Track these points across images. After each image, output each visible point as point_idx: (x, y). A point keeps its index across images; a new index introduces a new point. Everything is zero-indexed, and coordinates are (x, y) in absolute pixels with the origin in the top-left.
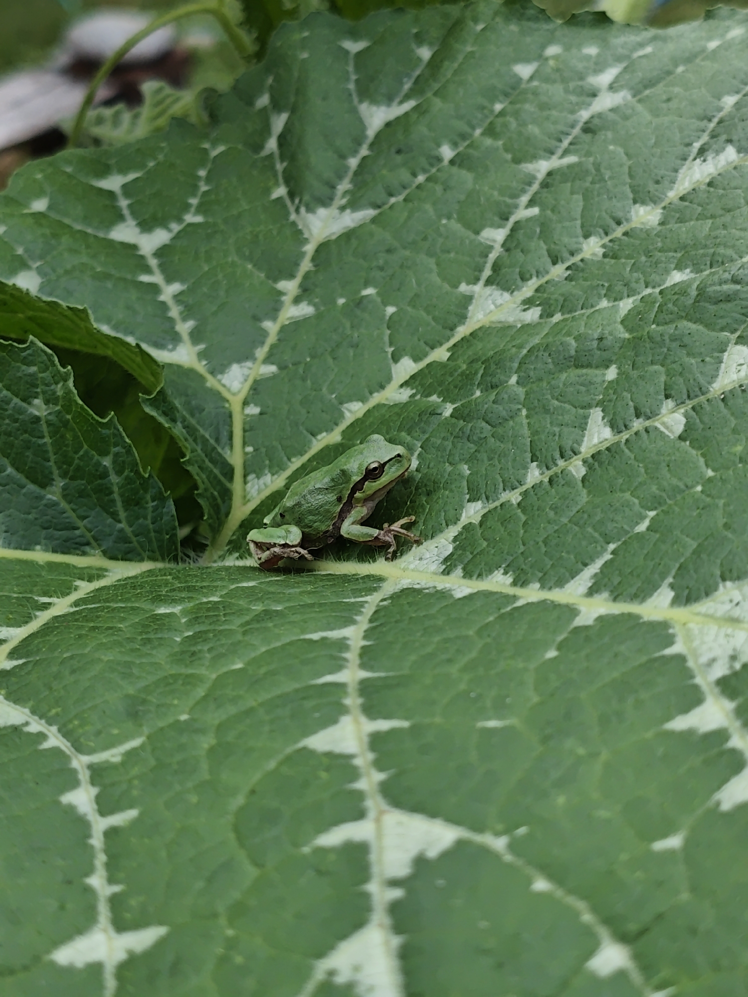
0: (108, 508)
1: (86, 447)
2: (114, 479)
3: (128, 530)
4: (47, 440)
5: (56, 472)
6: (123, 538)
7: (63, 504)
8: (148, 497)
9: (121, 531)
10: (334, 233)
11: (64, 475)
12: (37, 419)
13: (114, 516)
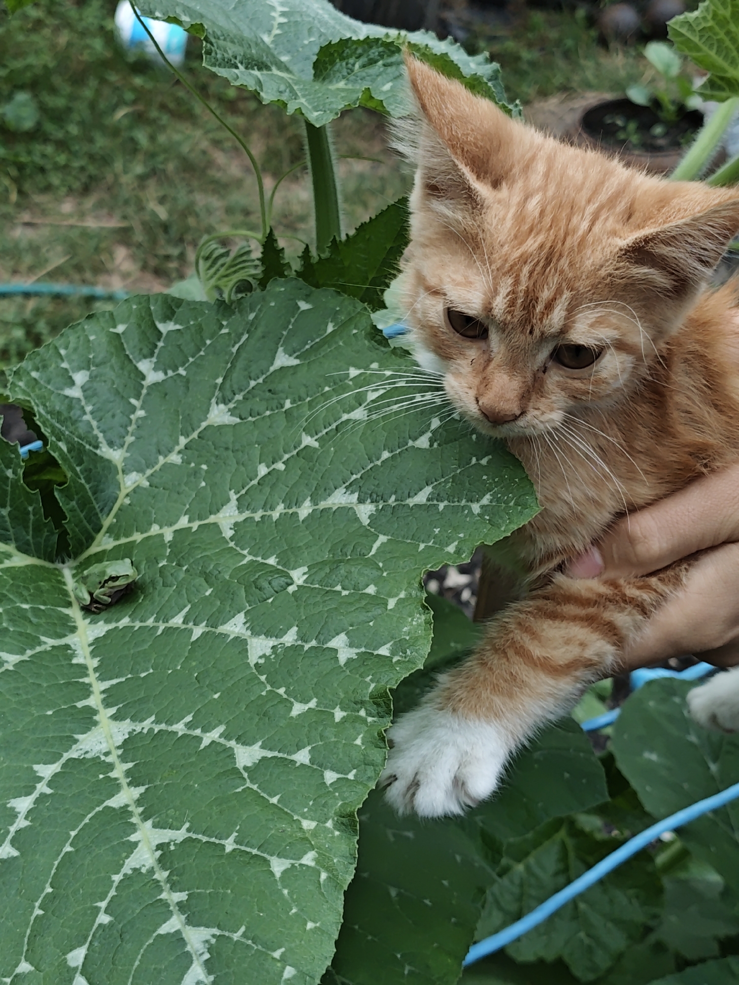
0: (26, 528)
1: (23, 499)
2: (32, 517)
3: (31, 541)
4: (9, 488)
5: (8, 503)
6: (27, 543)
7: (7, 519)
8: (46, 530)
9: (28, 540)
10: (217, 422)
11: (11, 506)
12: (8, 478)
13: (27, 533)
